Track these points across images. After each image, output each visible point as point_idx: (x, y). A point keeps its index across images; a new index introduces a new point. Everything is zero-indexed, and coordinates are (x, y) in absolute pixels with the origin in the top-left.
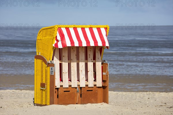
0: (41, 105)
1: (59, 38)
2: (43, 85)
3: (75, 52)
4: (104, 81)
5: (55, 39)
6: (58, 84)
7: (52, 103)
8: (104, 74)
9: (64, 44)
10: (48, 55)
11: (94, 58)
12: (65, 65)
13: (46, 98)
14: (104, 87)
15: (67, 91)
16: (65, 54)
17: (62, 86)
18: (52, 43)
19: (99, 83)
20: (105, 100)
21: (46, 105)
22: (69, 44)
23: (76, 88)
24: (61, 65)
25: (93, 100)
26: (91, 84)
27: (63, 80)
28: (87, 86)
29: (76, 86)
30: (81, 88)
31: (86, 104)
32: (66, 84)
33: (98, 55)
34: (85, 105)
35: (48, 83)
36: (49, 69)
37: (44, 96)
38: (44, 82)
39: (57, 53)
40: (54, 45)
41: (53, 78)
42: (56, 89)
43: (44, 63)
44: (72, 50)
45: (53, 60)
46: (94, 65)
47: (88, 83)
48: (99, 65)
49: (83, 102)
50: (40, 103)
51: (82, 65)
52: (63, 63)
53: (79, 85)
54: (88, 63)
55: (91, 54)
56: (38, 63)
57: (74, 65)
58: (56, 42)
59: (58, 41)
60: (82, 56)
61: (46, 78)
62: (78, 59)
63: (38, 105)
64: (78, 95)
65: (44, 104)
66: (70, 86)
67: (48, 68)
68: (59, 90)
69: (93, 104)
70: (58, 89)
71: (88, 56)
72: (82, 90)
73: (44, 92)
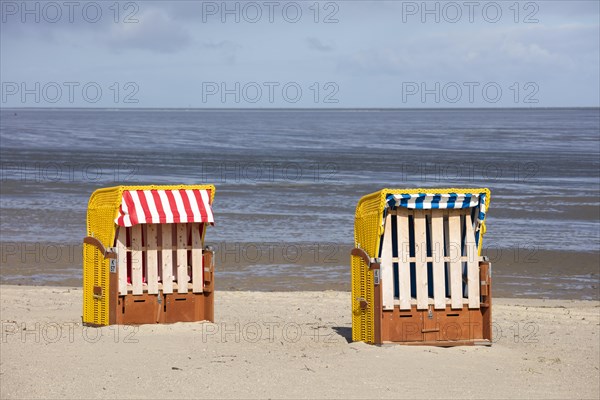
0: (95, 326)
1: (125, 209)
2: (97, 290)
3: (155, 233)
4: (206, 283)
5: (118, 210)
6: (123, 288)
7: (113, 321)
8: (206, 269)
9: (133, 220)
10: (107, 238)
11: (190, 243)
12: (137, 256)
13: (103, 314)
14: (206, 294)
15: (140, 300)
16: (137, 237)
17: (130, 292)
18: (114, 218)
19: (198, 286)
20: (208, 316)
21: (103, 325)
22: (142, 219)
23: (156, 295)
24: (129, 255)
25: (186, 316)
26: (183, 288)
27: (133, 281)
28: (175, 291)
29: (156, 292)
30: (165, 295)
31: (173, 323)
32: (138, 288)
33: (195, 236)
34: (171, 325)
35: (107, 288)
36: (108, 262)
37: (99, 310)
38: (100, 285)
39: (123, 235)
40: (116, 221)
41: (114, 278)
42: (120, 297)
43: (99, 252)
44: (149, 230)
45: (115, 246)
46: (189, 254)
47: (177, 287)
48: (197, 254)
49: (169, 320)
50: (92, 321)
51: (167, 254)
52: (134, 252)
53: (162, 291)
54: (178, 251)
55: (183, 236)
56: (89, 251)
57: (152, 255)
58: (119, 215)
59: (123, 213)
60: (167, 238)
61: (103, 279)
62: (159, 244)
63: (89, 325)
64: (161, 307)
65: (99, 323)
66: (146, 292)
67: (107, 260)
68: (126, 300)
69: (187, 324)
70: (123, 297)
71: (178, 239)
72: (168, 298)
73: (99, 303)
